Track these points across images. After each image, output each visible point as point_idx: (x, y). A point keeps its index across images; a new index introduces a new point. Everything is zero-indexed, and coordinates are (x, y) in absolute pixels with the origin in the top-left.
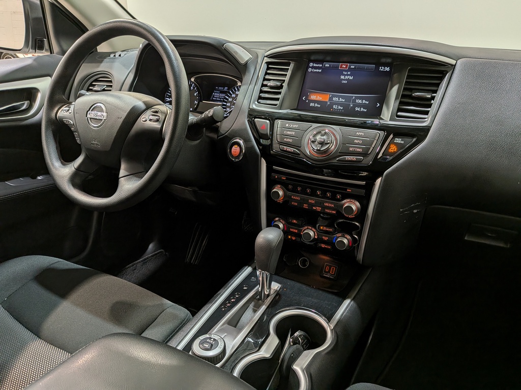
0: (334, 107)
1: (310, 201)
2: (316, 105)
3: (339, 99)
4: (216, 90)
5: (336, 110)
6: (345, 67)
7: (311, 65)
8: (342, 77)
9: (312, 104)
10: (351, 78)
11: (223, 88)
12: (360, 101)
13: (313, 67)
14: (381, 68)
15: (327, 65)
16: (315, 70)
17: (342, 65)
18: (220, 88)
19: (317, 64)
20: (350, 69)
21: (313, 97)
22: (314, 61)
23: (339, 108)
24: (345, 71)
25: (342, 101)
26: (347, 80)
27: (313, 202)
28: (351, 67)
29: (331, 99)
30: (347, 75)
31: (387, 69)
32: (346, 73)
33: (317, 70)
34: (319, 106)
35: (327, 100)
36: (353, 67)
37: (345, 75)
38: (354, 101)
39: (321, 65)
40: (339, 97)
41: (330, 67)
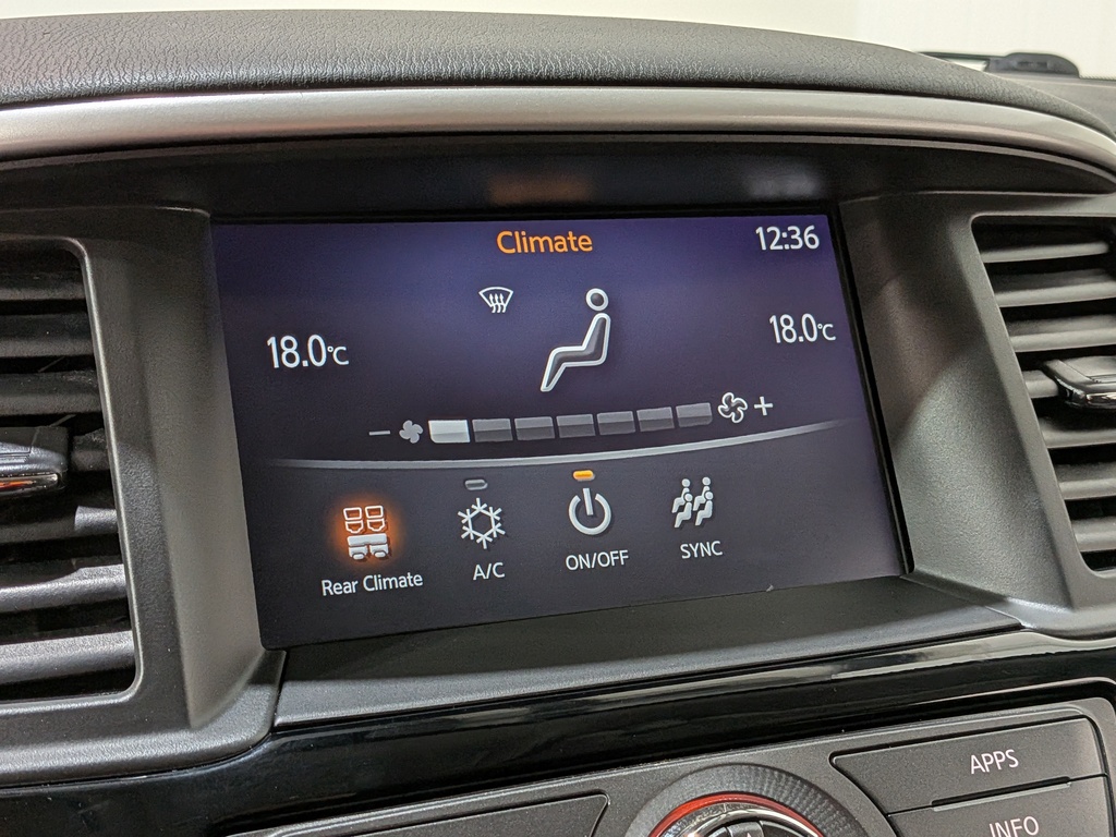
14: (770, 237)
31: (807, 237)
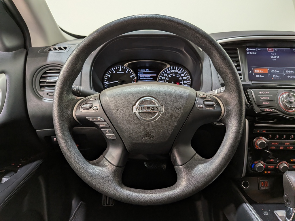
0: (273, 76)
1: (286, 144)
2: (261, 76)
3: (275, 71)
4: (139, 72)
5: (275, 79)
6: (271, 50)
7: (248, 49)
8: (272, 57)
9: (258, 76)
10: (278, 57)
11: (144, 70)
12: (289, 72)
13: (249, 51)
15: (259, 50)
16: (252, 53)
17: (269, 49)
18: (142, 70)
19: (252, 49)
20: (275, 52)
21: (257, 71)
22: (249, 47)
23: (277, 77)
24: (273, 53)
25: (277, 73)
26: (276, 58)
27: (288, 144)
28: (275, 50)
29: (269, 71)
30: (275, 55)
32: (273, 54)
33: (254, 53)
34: (263, 77)
35: (267, 72)
36: (277, 50)
37: (273, 55)
38: (285, 72)
39: (255, 50)
40: (275, 70)
41: (261, 50)
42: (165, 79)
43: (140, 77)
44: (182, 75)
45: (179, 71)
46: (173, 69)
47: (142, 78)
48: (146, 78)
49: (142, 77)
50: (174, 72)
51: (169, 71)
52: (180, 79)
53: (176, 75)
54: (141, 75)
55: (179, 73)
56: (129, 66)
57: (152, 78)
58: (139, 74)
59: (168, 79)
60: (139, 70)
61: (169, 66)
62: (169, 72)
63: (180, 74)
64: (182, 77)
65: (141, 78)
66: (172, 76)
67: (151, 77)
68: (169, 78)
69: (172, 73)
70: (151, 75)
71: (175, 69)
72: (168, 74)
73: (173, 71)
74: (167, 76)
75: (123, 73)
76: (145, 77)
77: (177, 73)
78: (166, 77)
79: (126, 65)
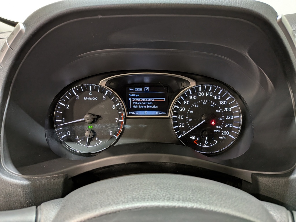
4: (131, 92)
11: (141, 89)
18: (136, 89)
42: (186, 111)
43: (132, 104)
44: (222, 103)
45: (216, 94)
46: (203, 90)
47: (136, 105)
48: (145, 105)
49: (136, 103)
50: (205, 97)
51: (194, 93)
52: (218, 111)
53: (208, 104)
54: (134, 99)
55: (215, 97)
56: (108, 83)
57: (156, 107)
58: (131, 97)
59: (191, 112)
60: (131, 89)
61: (193, 84)
62: (194, 97)
63: (217, 101)
64: (223, 107)
65: (133, 107)
66: (200, 104)
67: (154, 103)
68: (193, 109)
69: (199, 98)
70: (153, 100)
71: (207, 91)
72: (192, 102)
73: (202, 94)
74: (191, 104)
75: (96, 99)
76: (142, 105)
77: (211, 98)
78: (187, 107)
79: (103, 83)
